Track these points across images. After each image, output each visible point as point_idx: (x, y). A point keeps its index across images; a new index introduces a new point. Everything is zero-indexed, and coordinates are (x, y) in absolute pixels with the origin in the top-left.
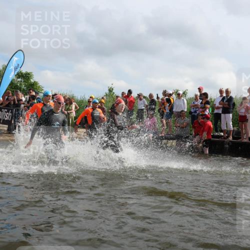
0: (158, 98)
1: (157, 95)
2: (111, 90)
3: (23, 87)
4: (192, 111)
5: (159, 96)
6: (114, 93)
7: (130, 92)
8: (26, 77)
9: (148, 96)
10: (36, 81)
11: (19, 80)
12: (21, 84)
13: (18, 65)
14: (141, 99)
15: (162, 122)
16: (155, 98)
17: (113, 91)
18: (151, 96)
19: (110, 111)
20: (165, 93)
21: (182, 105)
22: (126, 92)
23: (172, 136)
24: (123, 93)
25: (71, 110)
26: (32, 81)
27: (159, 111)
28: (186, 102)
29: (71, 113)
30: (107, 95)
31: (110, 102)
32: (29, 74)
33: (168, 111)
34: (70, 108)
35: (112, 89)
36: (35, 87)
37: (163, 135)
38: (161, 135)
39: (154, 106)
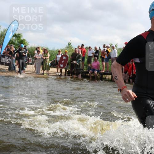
0: (100, 49)
2: (69, 44)
3: (17, 42)
6: (71, 46)
7: (83, 45)
8: (17, 36)
10: (24, 39)
11: (14, 38)
12: (15, 41)
15: (103, 64)
18: (96, 48)
19: (71, 57)
20: (104, 46)
22: (81, 46)
23: (109, 72)
24: (79, 47)
25: (48, 57)
26: (22, 39)
27: (101, 57)
29: (47, 59)
30: (67, 47)
31: (70, 51)
32: (20, 35)
33: (106, 57)
34: (47, 56)
35: (71, 43)
36: (24, 43)
37: (103, 72)
38: (102, 72)
39: (98, 54)
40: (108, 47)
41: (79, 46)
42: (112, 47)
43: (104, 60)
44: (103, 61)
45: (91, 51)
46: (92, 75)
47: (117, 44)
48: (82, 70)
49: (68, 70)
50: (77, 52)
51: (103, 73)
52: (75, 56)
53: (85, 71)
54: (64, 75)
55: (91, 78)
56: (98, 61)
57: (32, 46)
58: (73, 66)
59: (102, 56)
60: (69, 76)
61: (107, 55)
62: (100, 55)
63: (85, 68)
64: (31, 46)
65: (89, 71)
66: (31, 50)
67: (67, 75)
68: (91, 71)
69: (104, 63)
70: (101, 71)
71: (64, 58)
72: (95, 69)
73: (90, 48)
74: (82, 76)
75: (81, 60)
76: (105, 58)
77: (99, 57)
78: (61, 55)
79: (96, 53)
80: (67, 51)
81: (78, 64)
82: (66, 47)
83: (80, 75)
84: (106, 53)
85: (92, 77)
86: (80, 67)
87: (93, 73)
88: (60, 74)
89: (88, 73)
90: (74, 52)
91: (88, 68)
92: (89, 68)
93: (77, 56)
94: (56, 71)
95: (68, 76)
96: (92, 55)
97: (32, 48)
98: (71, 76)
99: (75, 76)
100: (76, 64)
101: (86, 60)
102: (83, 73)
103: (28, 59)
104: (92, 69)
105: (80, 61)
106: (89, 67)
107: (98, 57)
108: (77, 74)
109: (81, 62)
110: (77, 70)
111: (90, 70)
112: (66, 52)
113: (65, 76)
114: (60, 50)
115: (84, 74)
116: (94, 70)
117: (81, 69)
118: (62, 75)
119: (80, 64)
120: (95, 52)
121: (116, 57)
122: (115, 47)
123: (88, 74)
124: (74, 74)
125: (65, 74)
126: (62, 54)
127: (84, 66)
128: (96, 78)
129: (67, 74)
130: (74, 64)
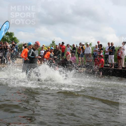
2: (53, 42)
3: (9, 40)
4: (94, 53)
6: (55, 44)
8: (10, 35)
9: (72, 46)
10: (15, 37)
11: (7, 36)
12: (8, 38)
17: (55, 43)
18: (73, 45)
21: (89, 51)
26: (13, 37)
28: (91, 49)
30: (51, 44)
32: (12, 33)
33: (82, 53)
36: (15, 40)
39: (75, 51)
44: (79, 56)
57: (21, 43)
59: (79, 52)
69: (80, 58)
81: (58, 58)
105: (60, 56)
107: (75, 53)
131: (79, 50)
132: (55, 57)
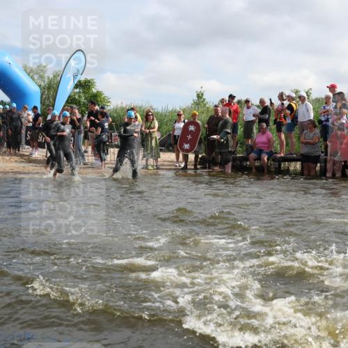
0: (271, 103)
1: (270, 100)
2: (200, 96)
3: (83, 100)
4: (323, 119)
5: (273, 102)
6: (204, 100)
7: (232, 97)
8: (84, 86)
10: (100, 90)
11: (77, 90)
12: (79, 96)
13: (78, 71)
14: (248, 108)
15: (280, 137)
16: (268, 103)
17: (204, 97)
18: (262, 102)
19: (206, 126)
20: (281, 97)
22: (227, 99)
23: (295, 156)
24: (222, 101)
25: (154, 128)
26: (94, 91)
27: (275, 121)
29: (153, 132)
30: (195, 103)
31: (203, 113)
32: (89, 82)
33: (289, 121)
34: (152, 126)
35: (202, 94)
36: (99, 100)
37: (282, 155)
38: (279, 155)
39: (267, 116)
40: (290, 98)
41: (223, 99)
42: (300, 97)
43: (284, 128)
44: (279, 130)
45: (250, 110)
46: (257, 164)
47: (311, 89)
48: (234, 153)
49: (200, 156)
50: (220, 114)
51: (281, 157)
52: (215, 123)
53: (239, 155)
54: (193, 167)
55: (254, 171)
56: (268, 132)
57: (117, 106)
58: (211, 145)
59: (278, 120)
60: (205, 168)
61: (290, 117)
62: (272, 118)
63: (238, 149)
64: (115, 105)
65: (248, 154)
66: (115, 115)
67: (199, 167)
68: (253, 155)
69: (283, 136)
70: (276, 153)
71: (192, 128)
72: (263, 150)
73: (247, 101)
74: (233, 167)
75: (229, 131)
76: (285, 122)
77: (271, 123)
78: (184, 121)
79: (262, 113)
80: (197, 113)
81: (222, 140)
82: (192, 102)
83: (230, 164)
84: (288, 112)
85: (257, 168)
86: (228, 148)
87: (259, 158)
88: (183, 165)
89: (246, 159)
90: (212, 113)
91: (247, 149)
92: (250, 149)
93: (221, 123)
94: (175, 160)
95: (202, 168)
96: (253, 118)
97: (116, 109)
98: (209, 168)
99: (217, 168)
100: (218, 141)
101: (240, 130)
102: (235, 160)
103: (111, 135)
104: (255, 150)
105: (228, 133)
106: (247, 146)
107: (267, 122)
108: (223, 164)
109: (229, 135)
110: (221, 153)
111: (251, 152)
112: (194, 115)
113: (196, 168)
114: (182, 112)
115: (238, 162)
116: (260, 152)
117: (230, 152)
118: (188, 167)
119: (227, 140)
120: (259, 110)
121: (310, 120)
122: (306, 97)
123: (248, 163)
124: (215, 164)
125: (195, 166)
126: (186, 121)
127: (237, 144)
128: (266, 171)
129: (199, 165)
130: (214, 140)
131: (279, 111)
132: (215, 137)
